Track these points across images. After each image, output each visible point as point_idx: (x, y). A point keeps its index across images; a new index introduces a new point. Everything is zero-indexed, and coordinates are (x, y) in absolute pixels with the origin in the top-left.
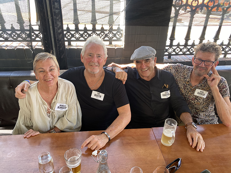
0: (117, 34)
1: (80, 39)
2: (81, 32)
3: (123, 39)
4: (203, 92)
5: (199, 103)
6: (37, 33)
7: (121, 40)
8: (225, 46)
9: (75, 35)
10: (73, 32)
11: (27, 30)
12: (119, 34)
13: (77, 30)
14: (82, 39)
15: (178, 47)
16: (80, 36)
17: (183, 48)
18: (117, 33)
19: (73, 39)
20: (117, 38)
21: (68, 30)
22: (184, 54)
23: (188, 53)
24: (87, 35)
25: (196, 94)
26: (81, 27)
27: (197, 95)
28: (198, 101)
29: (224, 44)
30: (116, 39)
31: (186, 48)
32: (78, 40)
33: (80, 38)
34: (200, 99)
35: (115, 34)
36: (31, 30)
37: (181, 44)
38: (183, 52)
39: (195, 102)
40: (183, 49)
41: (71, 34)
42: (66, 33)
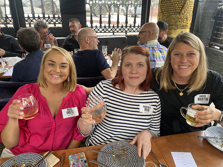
6: (10, 19)
8: (121, 28)
10: (32, 19)
11: (4, 18)
13: (34, 17)
15: (96, 28)
20: (58, 22)
21: (29, 17)
22: (101, 32)
26: (36, 16)
29: (123, 26)
35: (57, 20)
36: (7, 17)
37: (97, 26)
41: (30, 20)
42: (28, 19)
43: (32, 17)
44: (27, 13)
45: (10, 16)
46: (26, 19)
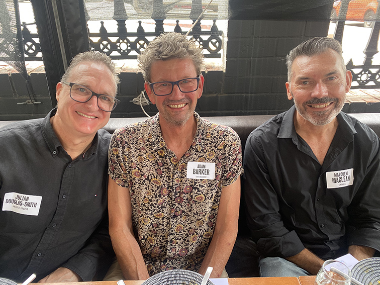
0: (210, 43)
1: (129, 54)
2: (132, 39)
3: (223, 52)
4: (204, 166)
5: (202, 195)
7: (219, 56)
9: (118, 44)
10: (114, 39)
12: (214, 41)
13: (122, 33)
14: (133, 53)
16: (129, 48)
17: (360, 73)
18: (210, 40)
19: (115, 53)
20: (209, 50)
21: (104, 34)
22: (362, 86)
23: (372, 83)
24: (144, 44)
25: (190, 175)
26: (131, 26)
27: (194, 177)
28: (199, 191)
30: (209, 53)
31: (367, 72)
32: (124, 56)
33: (129, 51)
34: (202, 186)
35: (205, 41)
38: (359, 82)
39: (192, 196)
40: (359, 76)
41: (109, 42)
42: (100, 42)
43: (116, 31)
44: (99, 16)
45: (33, 29)
46: (95, 40)
